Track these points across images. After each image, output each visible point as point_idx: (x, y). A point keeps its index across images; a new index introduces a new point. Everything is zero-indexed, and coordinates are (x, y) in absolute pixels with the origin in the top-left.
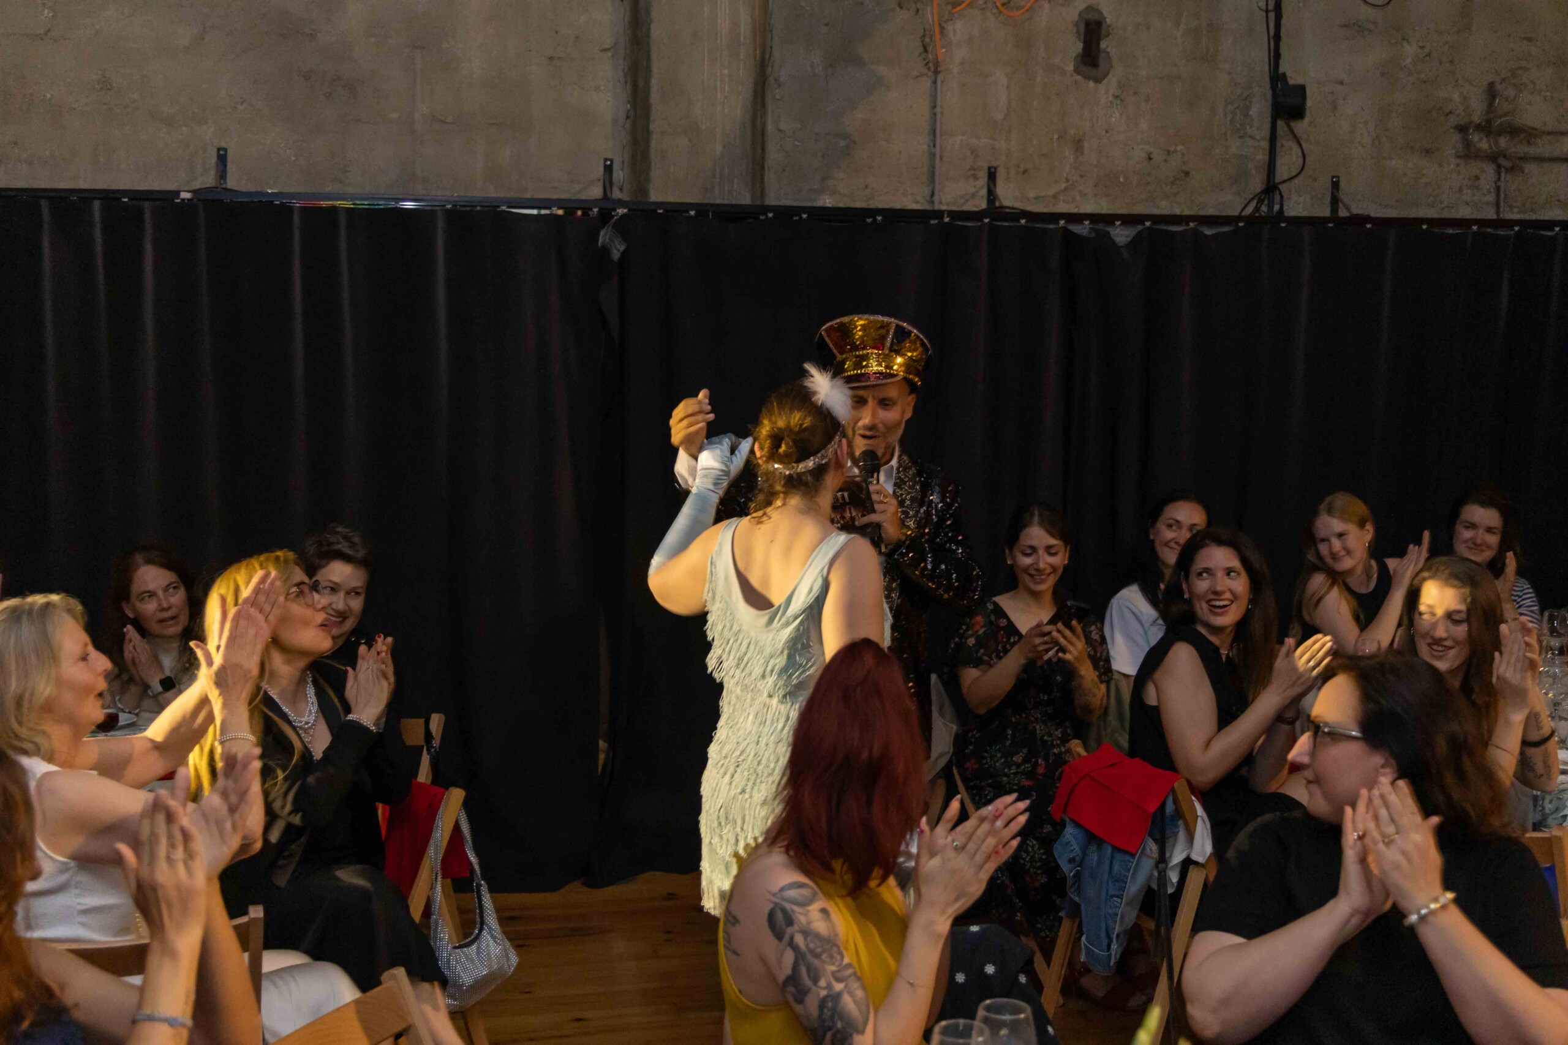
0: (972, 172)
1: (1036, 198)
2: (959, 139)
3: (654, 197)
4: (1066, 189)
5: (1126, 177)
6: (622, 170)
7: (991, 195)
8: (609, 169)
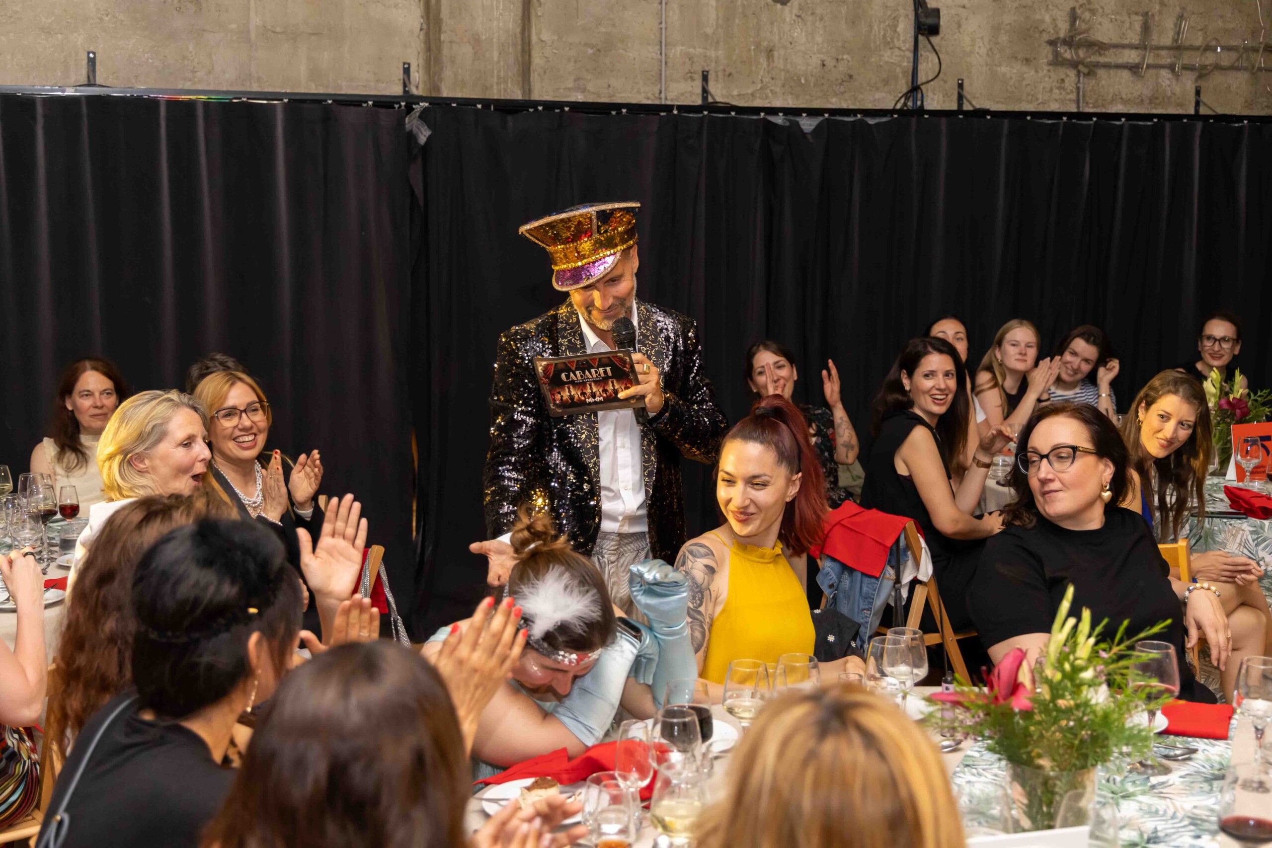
0: (689, 75)
1: (739, 95)
2: (679, 48)
3: (445, 93)
4: (761, 88)
5: (806, 80)
6: (418, 72)
7: (705, 91)
8: (407, 71)
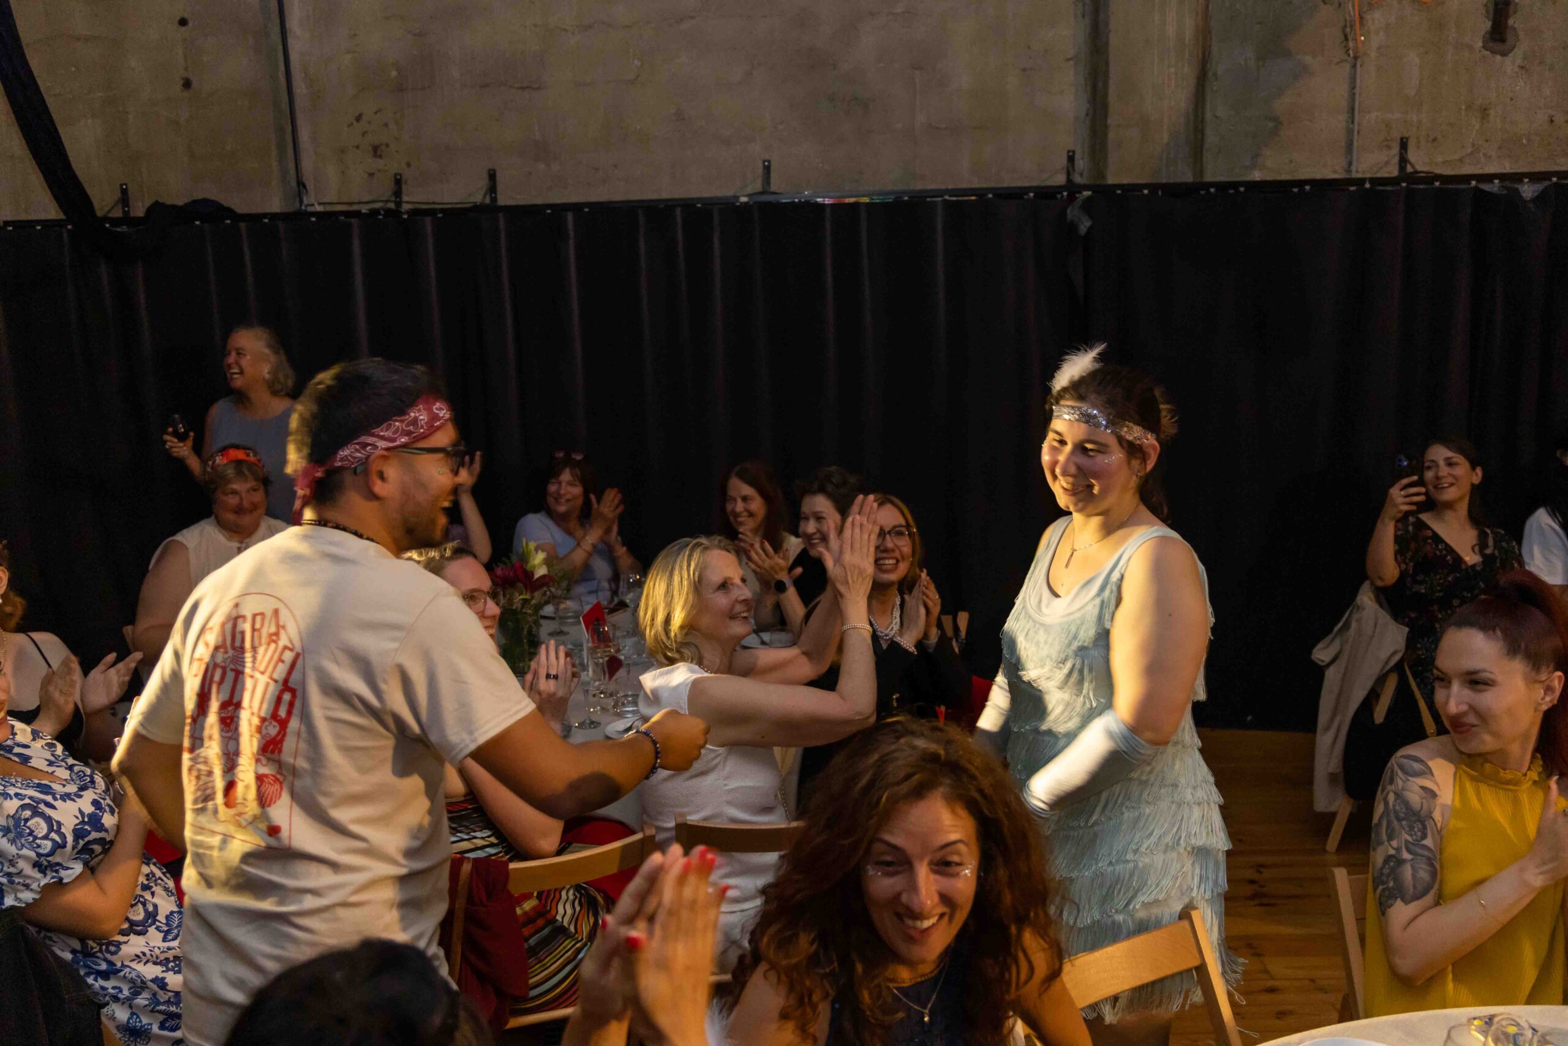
0: (1386, 143)
1: (1444, 162)
2: (1374, 115)
3: (1111, 180)
4: (1472, 153)
5: (1529, 140)
6: (1082, 159)
7: (1403, 161)
8: (1071, 159)
